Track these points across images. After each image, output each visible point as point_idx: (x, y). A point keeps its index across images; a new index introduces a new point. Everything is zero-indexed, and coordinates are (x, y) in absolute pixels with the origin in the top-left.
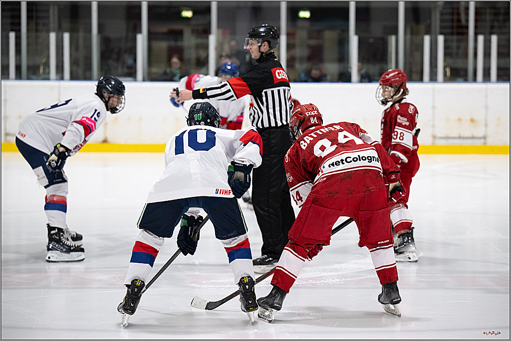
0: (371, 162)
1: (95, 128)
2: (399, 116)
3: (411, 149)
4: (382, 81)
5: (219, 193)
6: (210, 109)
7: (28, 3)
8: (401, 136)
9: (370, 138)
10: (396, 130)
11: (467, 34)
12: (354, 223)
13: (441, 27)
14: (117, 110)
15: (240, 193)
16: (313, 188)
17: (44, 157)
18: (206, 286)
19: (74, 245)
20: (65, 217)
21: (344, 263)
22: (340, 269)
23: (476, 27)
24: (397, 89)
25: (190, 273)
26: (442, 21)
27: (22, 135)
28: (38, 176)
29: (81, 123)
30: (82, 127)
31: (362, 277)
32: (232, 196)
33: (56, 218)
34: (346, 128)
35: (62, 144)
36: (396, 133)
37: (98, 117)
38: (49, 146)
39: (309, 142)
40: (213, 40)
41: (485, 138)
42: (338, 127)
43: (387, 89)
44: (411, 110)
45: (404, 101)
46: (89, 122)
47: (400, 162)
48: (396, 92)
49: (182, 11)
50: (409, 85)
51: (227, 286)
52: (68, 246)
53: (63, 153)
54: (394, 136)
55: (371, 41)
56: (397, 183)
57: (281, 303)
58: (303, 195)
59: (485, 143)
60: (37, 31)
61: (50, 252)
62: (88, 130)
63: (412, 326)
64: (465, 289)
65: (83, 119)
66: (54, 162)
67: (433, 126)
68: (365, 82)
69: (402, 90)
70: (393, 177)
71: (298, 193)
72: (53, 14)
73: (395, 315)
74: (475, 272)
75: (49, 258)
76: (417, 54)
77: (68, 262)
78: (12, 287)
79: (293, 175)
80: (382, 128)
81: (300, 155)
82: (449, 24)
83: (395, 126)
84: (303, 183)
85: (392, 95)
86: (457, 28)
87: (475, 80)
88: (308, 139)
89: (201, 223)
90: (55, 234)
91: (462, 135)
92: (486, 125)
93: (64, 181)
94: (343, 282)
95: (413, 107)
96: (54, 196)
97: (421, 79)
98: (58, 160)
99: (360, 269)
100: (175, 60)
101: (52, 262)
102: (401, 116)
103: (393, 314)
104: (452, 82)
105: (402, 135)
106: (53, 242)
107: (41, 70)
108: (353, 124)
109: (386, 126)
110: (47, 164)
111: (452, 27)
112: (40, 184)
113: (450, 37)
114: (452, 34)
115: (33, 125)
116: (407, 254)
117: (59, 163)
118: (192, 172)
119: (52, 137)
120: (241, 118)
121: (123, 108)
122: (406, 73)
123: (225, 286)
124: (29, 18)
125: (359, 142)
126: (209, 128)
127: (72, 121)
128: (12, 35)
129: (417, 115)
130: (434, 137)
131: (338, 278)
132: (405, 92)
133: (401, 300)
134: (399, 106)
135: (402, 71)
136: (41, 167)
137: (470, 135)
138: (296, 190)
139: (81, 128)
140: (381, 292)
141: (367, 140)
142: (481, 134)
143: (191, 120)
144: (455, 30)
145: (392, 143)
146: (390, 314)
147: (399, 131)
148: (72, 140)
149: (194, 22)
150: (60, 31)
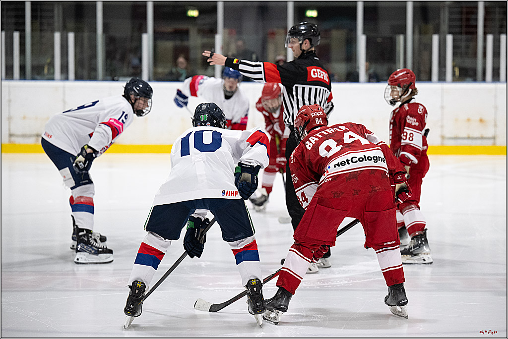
0: (377, 162)
1: (123, 130)
2: (408, 117)
3: (421, 150)
4: (390, 81)
5: (225, 193)
6: (216, 110)
7: (33, 3)
8: (410, 137)
9: (376, 138)
10: (405, 130)
11: (476, 33)
12: (359, 225)
13: (450, 27)
14: (143, 113)
15: (247, 195)
16: (318, 189)
17: (71, 158)
18: (212, 288)
19: (102, 247)
20: (92, 219)
21: (352, 265)
22: (348, 271)
23: (485, 26)
24: (405, 89)
25: (196, 275)
26: (450, 20)
27: (48, 136)
28: (64, 177)
29: (108, 124)
30: (110, 128)
31: (370, 279)
32: (238, 197)
33: (84, 220)
34: (351, 129)
35: (89, 145)
36: (405, 134)
37: (126, 119)
38: (76, 148)
39: (314, 143)
40: (219, 39)
41: (494, 138)
42: (344, 128)
43: (395, 89)
44: (420, 110)
45: (412, 101)
46: (117, 124)
47: (410, 163)
48: (405, 92)
49: (188, 10)
50: (418, 85)
51: (234, 288)
52: (96, 247)
53: (90, 154)
54: (403, 137)
55: (379, 40)
56: (403, 184)
57: (287, 305)
58: (309, 196)
59: (494, 144)
60: (41, 31)
61: (78, 253)
62: (116, 132)
63: (421, 329)
64: (474, 291)
65: (111, 121)
66: (81, 163)
67: (442, 127)
68: (373, 82)
69: (410, 90)
70: (399, 178)
71: (303, 194)
72: (58, 13)
73: (402, 316)
74: (484, 274)
75: (78, 259)
76: (426, 53)
77: (97, 263)
78: (16, 289)
79: (298, 176)
80: (391, 128)
81: (306, 155)
82: (458, 23)
83: (405, 126)
84: (309, 184)
85: (400, 95)
86: (466, 27)
87: (484, 79)
88: (313, 140)
89: (208, 225)
90: (84, 235)
91: (471, 136)
92: (495, 125)
93: (91, 182)
94: (351, 284)
95: (422, 108)
96: (81, 197)
97: (429, 79)
98: (85, 161)
99: (368, 271)
100: (181, 60)
101: (81, 263)
102: (411, 116)
103: (400, 316)
104: (460, 82)
105: (411, 135)
106: (82, 244)
107: (46, 71)
108: (359, 125)
109: (395, 126)
110: (74, 165)
111: (461, 27)
112: (66, 185)
113: (458, 37)
114: (461, 33)
115: (60, 126)
116: (422, 256)
117: (86, 165)
118: (198, 174)
119: (79, 139)
120: (245, 120)
121: (149, 111)
122: (415, 73)
123: (231, 289)
124: (33, 17)
125: (364, 142)
126: (214, 129)
127: (100, 122)
128: (16, 35)
129: (426, 115)
130: (443, 137)
131: (346, 281)
132: (415, 92)
133: (408, 302)
134: (408, 106)
135: (411, 71)
136: (68, 168)
137: (479, 136)
138: (302, 191)
139: (109, 130)
140: (387, 294)
141: (372, 140)
142: (490, 135)
143: (196, 121)
144: (464, 30)
145: (402, 144)
146: (397, 316)
147: (409, 132)
148: (99, 142)
149: (199, 22)
150: (65, 30)
